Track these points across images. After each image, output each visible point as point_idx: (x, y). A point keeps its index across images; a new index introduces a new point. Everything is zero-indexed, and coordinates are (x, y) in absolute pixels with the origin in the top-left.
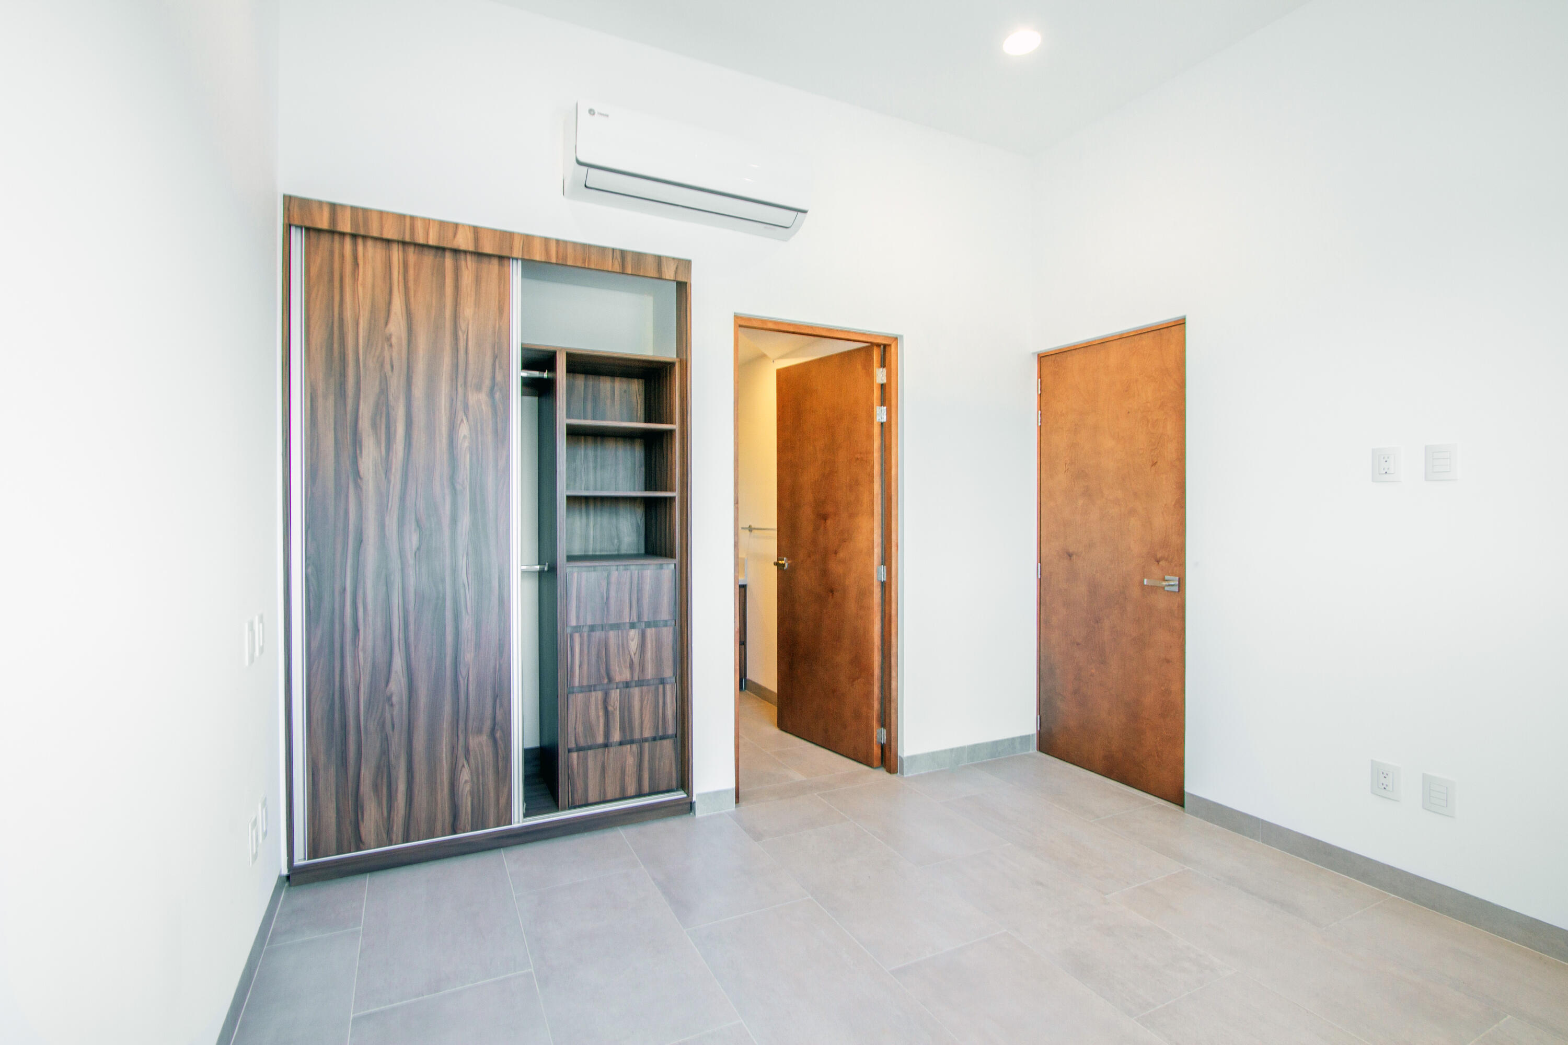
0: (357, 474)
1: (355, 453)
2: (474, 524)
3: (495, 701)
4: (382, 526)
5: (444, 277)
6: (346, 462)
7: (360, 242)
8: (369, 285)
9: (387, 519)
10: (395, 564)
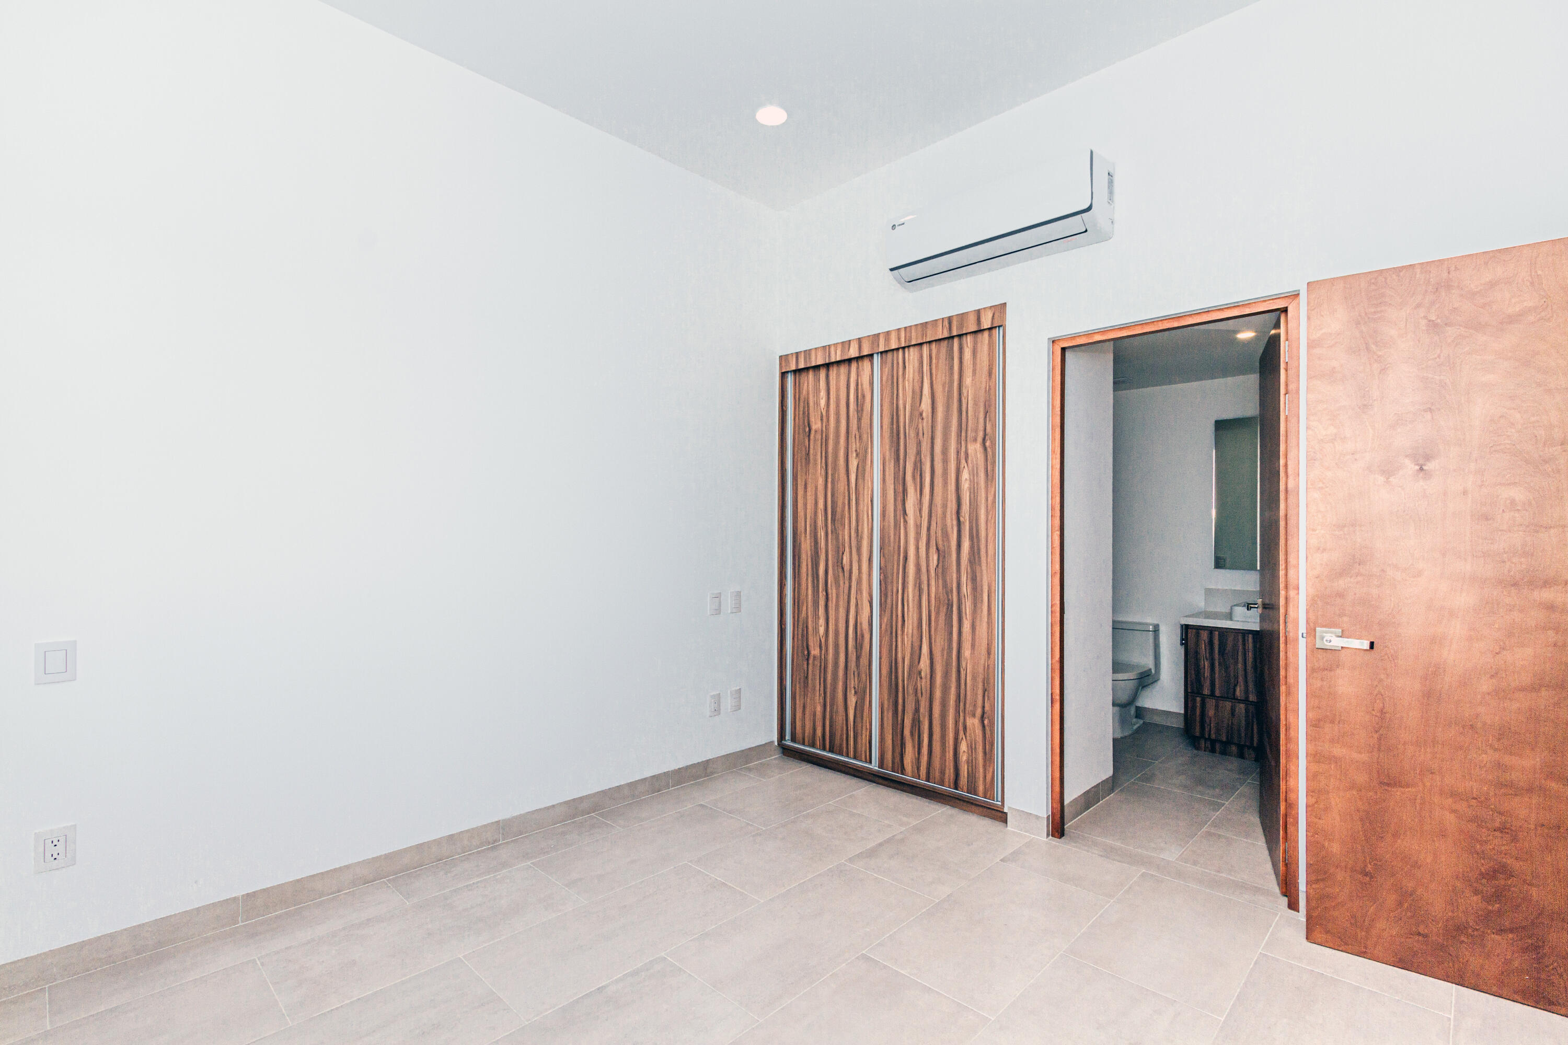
0: (905, 513)
1: (904, 497)
2: (972, 547)
3: (984, 694)
4: (917, 548)
5: (953, 359)
6: (900, 507)
7: (906, 350)
8: (911, 380)
9: (920, 544)
10: (924, 578)
